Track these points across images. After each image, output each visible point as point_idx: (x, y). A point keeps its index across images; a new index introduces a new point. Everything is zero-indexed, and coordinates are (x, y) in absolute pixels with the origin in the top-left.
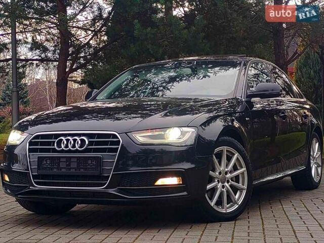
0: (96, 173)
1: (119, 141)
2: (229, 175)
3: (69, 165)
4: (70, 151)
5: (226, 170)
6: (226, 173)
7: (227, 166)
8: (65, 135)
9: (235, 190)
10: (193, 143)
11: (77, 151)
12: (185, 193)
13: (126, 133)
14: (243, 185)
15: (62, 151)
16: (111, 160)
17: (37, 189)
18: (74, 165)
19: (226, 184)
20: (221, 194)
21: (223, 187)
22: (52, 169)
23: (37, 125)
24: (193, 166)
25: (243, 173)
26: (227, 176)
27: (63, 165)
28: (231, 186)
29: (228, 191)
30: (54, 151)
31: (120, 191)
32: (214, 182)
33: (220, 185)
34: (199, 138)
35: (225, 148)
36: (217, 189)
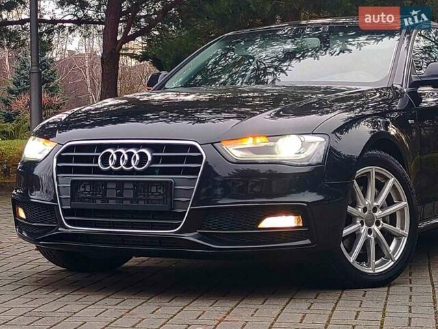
0: (164, 207)
1: (202, 156)
2: (379, 213)
3: (121, 194)
4: (122, 172)
5: (375, 204)
6: (375, 209)
7: (376, 197)
8: (115, 146)
9: (389, 236)
10: (320, 161)
11: (133, 172)
12: (308, 242)
13: (212, 144)
14: (402, 228)
15: (110, 172)
16: (187, 186)
17: (70, 231)
18: (129, 194)
19: (374, 227)
20: (367, 242)
21: (370, 232)
22: (93, 200)
23: (70, 129)
24: (320, 198)
25: (402, 210)
26: (376, 214)
27: (111, 194)
28: (382, 230)
29: (377, 239)
30: (97, 171)
31: (203, 236)
32: (355, 223)
33: (364, 229)
34: (331, 153)
35: (373, 169)
36: (360, 235)
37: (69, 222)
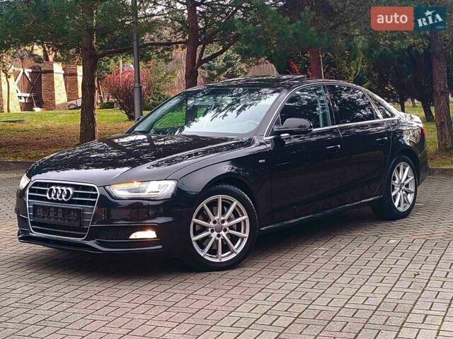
0: (77, 224)
1: (97, 194)
2: (226, 224)
3: (56, 215)
4: (57, 201)
5: (223, 218)
6: (223, 222)
7: (223, 213)
8: (56, 185)
9: (234, 239)
11: (63, 202)
12: (160, 247)
13: (104, 187)
14: (245, 232)
15: (52, 201)
17: (35, 235)
19: (223, 233)
20: (216, 241)
21: (219, 236)
22: (43, 217)
25: (244, 221)
26: (224, 224)
27: (52, 215)
28: (229, 235)
29: (223, 240)
30: (46, 199)
32: (208, 231)
33: (214, 235)
35: (220, 197)
36: (211, 238)
37: (34, 229)
